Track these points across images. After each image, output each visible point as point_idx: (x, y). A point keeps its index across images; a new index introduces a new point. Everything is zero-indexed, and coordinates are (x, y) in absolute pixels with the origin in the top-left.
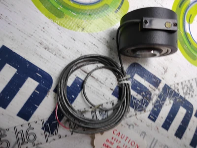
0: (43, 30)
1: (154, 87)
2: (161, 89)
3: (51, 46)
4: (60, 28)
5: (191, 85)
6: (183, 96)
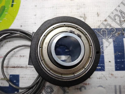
5: (121, 12)
6: (119, 27)
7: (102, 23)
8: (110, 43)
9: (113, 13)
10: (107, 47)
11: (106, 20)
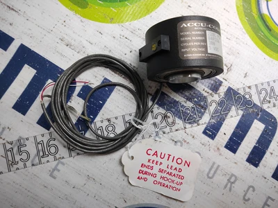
0: (64, 24)
1: (211, 92)
2: (222, 95)
3: (73, 43)
4: (84, 19)
5: (272, 90)
6: (259, 104)
7: (244, 88)
8: (238, 115)
9: (262, 84)
10: (232, 117)
11: (249, 87)
